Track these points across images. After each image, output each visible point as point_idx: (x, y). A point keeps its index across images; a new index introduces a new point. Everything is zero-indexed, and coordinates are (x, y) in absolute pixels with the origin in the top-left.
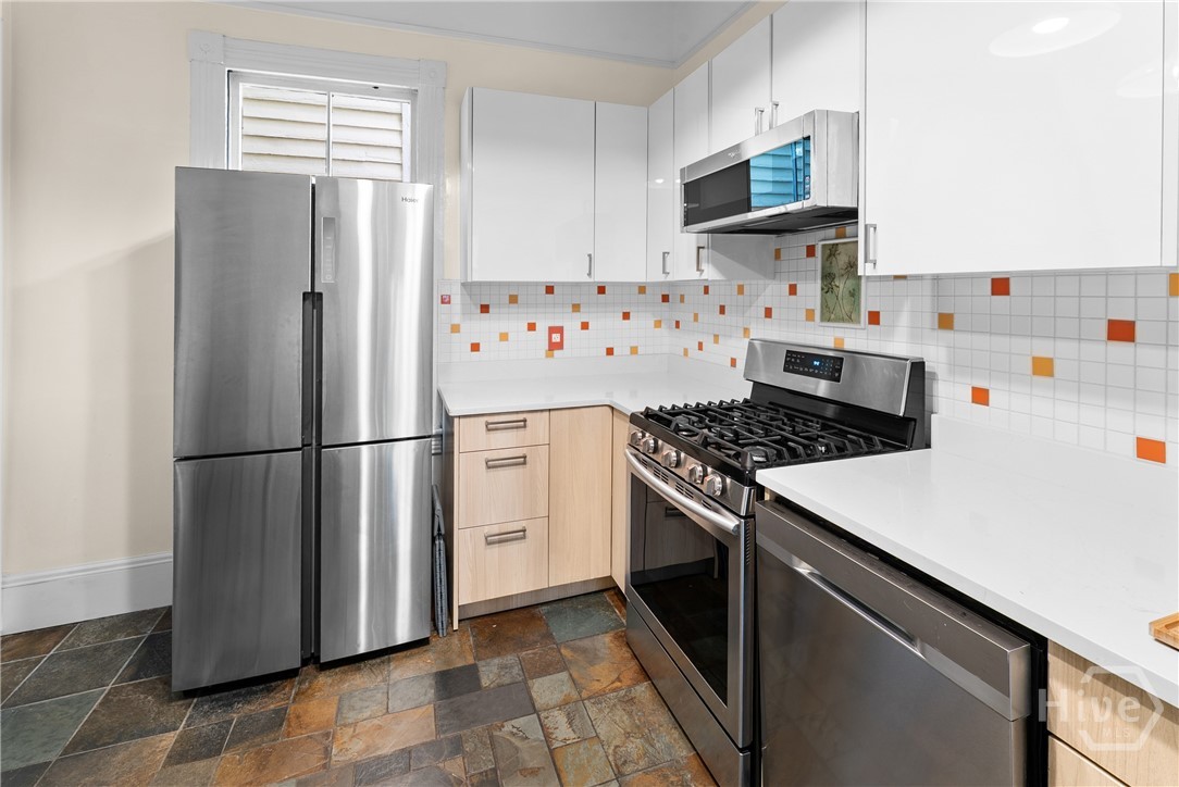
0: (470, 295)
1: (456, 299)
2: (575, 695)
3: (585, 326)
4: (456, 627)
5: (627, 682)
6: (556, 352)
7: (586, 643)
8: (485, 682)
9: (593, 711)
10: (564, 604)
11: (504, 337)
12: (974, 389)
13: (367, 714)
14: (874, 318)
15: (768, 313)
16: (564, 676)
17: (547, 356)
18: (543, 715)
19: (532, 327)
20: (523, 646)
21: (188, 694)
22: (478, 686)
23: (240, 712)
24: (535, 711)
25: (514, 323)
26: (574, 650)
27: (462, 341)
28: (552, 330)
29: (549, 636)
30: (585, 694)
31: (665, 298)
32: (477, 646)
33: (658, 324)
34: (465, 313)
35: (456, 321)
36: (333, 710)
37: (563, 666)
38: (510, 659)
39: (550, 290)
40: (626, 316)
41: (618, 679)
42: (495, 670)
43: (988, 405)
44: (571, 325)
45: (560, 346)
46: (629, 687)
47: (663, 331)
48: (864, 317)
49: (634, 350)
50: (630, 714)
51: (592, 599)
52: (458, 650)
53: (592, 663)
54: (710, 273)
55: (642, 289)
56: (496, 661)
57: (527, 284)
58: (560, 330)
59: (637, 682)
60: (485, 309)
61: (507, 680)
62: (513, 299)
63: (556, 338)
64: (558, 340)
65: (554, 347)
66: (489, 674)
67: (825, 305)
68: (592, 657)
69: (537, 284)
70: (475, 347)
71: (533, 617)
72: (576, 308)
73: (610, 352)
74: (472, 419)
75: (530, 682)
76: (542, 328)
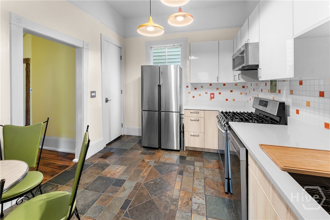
0: (192, 86)
1: (189, 87)
2: (203, 166)
3: (220, 93)
4: (185, 150)
5: (215, 168)
6: (212, 99)
7: (210, 160)
8: (187, 159)
9: (205, 169)
10: (208, 153)
11: (200, 95)
12: (297, 110)
13: (166, 157)
14: (280, 91)
15: (262, 90)
16: (202, 163)
17: (210, 100)
18: (195, 167)
19: (206, 93)
20: (196, 157)
21: (144, 147)
22: (186, 159)
23: (149, 151)
24: (194, 166)
25: (203, 92)
26: (206, 160)
27: (191, 96)
28: (211, 94)
29: (203, 157)
30: (205, 167)
31: (243, 87)
32: (188, 154)
33: (241, 94)
34: (191, 89)
35: (190, 91)
36: (162, 155)
37: (203, 162)
38: (193, 158)
39: (211, 85)
40: (231, 91)
41: (213, 167)
42: (189, 158)
43: (299, 114)
44: (216, 93)
45: (213, 98)
46: (215, 169)
47: (243, 95)
48: (277, 91)
49: (234, 100)
50: (212, 172)
51: (215, 154)
52: (185, 154)
53: (209, 163)
54: (242, 80)
55: (236, 85)
56: (190, 157)
57: (205, 83)
58: (213, 94)
59: (217, 169)
60: (196, 89)
61: (191, 160)
62: (202, 87)
63: (212, 96)
64: (213, 96)
65: (212, 98)
66: (188, 158)
67: (271, 89)
68: (209, 162)
69: (207, 83)
70: (194, 97)
71: (201, 153)
72: (217, 89)
73: (227, 100)
74: (188, 110)
75: (195, 162)
76: (209, 93)
